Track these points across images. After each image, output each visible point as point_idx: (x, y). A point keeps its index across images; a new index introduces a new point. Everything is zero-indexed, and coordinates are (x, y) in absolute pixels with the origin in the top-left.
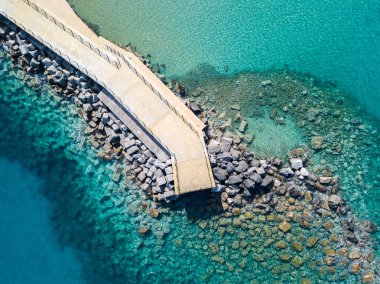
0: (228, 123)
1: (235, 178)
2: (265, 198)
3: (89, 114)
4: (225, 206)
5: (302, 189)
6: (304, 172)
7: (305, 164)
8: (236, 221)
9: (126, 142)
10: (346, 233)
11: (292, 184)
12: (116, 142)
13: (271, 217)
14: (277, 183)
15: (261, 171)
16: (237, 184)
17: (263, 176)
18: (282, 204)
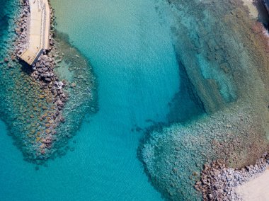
0: (56, 56)
1: (40, 70)
2: (44, 84)
3: (23, 16)
4: (32, 75)
5: (55, 92)
6: (60, 88)
7: (63, 86)
8: (31, 83)
9: (24, 33)
10: (55, 115)
11: (54, 87)
12: (22, 30)
13: (41, 91)
14: (51, 83)
15: (49, 75)
16: (39, 72)
17: (48, 77)
18: (47, 90)
